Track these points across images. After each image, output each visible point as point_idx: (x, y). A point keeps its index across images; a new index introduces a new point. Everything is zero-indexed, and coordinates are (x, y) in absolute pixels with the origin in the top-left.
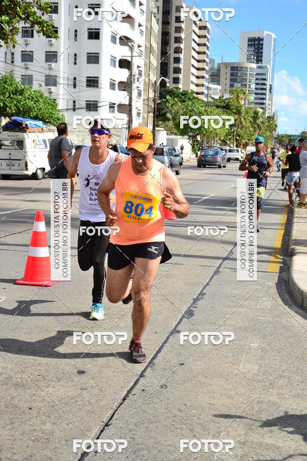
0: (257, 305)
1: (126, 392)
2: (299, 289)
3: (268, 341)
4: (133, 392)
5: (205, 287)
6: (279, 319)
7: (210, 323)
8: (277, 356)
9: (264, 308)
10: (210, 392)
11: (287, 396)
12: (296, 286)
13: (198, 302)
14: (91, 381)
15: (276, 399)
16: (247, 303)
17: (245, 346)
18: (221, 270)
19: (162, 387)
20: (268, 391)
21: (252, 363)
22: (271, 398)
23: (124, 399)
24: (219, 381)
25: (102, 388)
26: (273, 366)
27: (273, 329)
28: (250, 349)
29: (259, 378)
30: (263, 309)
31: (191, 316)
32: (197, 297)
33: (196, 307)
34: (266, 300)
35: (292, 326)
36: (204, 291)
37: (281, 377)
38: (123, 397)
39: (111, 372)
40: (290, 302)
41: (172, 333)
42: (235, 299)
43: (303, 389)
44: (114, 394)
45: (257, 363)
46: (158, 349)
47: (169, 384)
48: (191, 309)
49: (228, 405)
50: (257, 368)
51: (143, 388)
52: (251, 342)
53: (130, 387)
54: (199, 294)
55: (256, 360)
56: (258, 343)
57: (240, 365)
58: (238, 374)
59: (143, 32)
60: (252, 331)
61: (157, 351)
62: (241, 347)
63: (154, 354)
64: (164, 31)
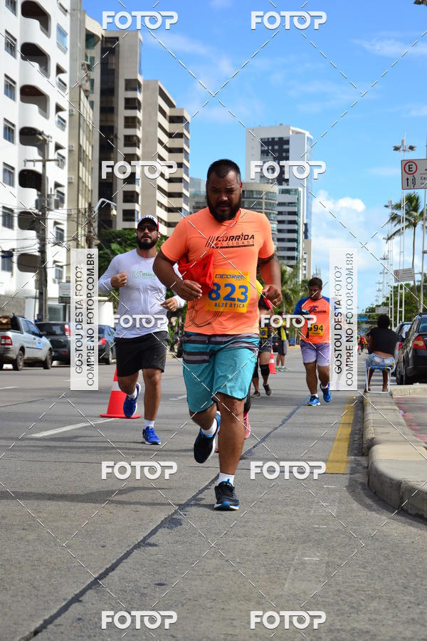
0: (307, 512)
1: (41, 622)
2: (391, 480)
3: (337, 553)
4: (57, 621)
5: (201, 492)
6: (355, 528)
8: (361, 571)
9: (324, 514)
10: (224, 619)
11: (390, 623)
12: (386, 477)
13: (187, 509)
15: (367, 626)
16: (290, 509)
17: (293, 560)
20: (349, 617)
21: (310, 581)
22: (355, 625)
23: (36, 633)
24: (242, 604)
26: (352, 584)
27: (347, 540)
28: (303, 563)
29: (327, 600)
30: (322, 516)
31: (176, 526)
32: (186, 503)
33: (184, 515)
35: (384, 536)
36: (200, 496)
37: (372, 598)
38: (33, 629)
39: (8, 596)
40: (375, 506)
41: (137, 546)
42: (263, 505)
43: (421, 613)
44: (14, 626)
45: (320, 581)
46: (108, 567)
48: (175, 517)
49: (267, 636)
51: (80, 617)
52: (303, 555)
53: (49, 616)
54: (190, 500)
55: (316, 577)
56: (318, 557)
57: (284, 585)
58: (282, 595)
59: (64, 121)
60: (304, 542)
61: (107, 569)
62: (283, 561)
63: (100, 572)
64: (104, 124)
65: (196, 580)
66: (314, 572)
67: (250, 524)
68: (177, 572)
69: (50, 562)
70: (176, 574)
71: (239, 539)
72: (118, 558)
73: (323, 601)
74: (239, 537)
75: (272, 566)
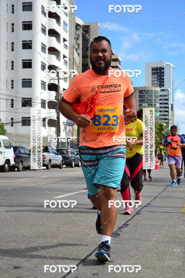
0: (175, 230)
5: (128, 221)
7: (135, 240)
9: (182, 231)
13: (122, 229)
14: (27, 273)
16: (167, 228)
17: (168, 251)
18: (141, 212)
19: (94, 274)
21: (176, 260)
24: (146, 270)
25: (37, 276)
28: (173, 252)
30: (181, 231)
31: (118, 236)
32: (122, 226)
33: (121, 231)
34: (183, 227)
36: (128, 223)
42: (155, 227)
45: (181, 260)
46: (88, 254)
47: (100, 273)
48: (117, 232)
50: (181, 263)
51: (77, 276)
52: (173, 249)
53: (63, 275)
54: (123, 225)
55: (179, 258)
56: (179, 249)
57: (165, 261)
58: (164, 266)
59: (67, 62)
60: (173, 243)
61: (88, 255)
62: (164, 252)
63: (85, 256)
64: (84, 63)
65: (126, 260)
66: (178, 256)
67: (150, 235)
68: (118, 256)
69: (63, 252)
70: (118, 257)
71: (145, 242)
72: (93, 250)
73: (182, 269)
74: (145, 241)
75: (159, 254)
